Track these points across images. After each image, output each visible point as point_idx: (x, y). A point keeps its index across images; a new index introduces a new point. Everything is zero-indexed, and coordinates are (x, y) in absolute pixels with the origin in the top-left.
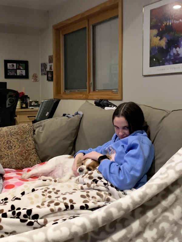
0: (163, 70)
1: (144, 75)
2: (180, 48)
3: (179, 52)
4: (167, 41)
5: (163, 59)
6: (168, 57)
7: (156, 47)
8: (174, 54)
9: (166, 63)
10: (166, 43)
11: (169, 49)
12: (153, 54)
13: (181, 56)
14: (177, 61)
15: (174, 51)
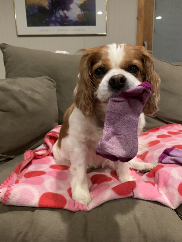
0: (47, 31)
1: (19, 34)
2: (68, 10)
3: (67, 15)
4: (51, 2)
5: (47, 19)
6: (53, 18)
7: (34, 6)
8: (61, 16)
9: (52, 24)
10: (49, 3)
11: (54, 11)
12: (31, 13)
13: (69, 19)
14: (65, 23)
15: (61, 13)
